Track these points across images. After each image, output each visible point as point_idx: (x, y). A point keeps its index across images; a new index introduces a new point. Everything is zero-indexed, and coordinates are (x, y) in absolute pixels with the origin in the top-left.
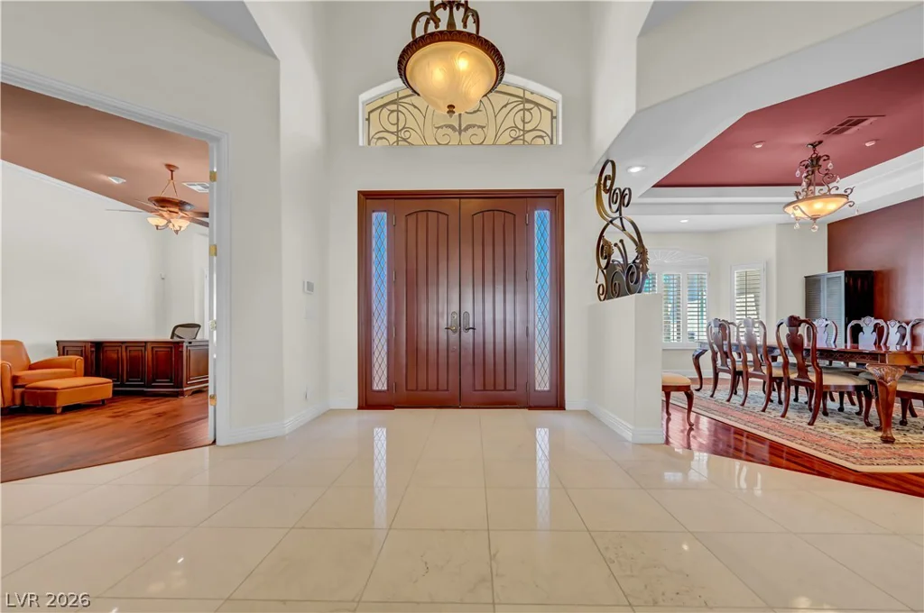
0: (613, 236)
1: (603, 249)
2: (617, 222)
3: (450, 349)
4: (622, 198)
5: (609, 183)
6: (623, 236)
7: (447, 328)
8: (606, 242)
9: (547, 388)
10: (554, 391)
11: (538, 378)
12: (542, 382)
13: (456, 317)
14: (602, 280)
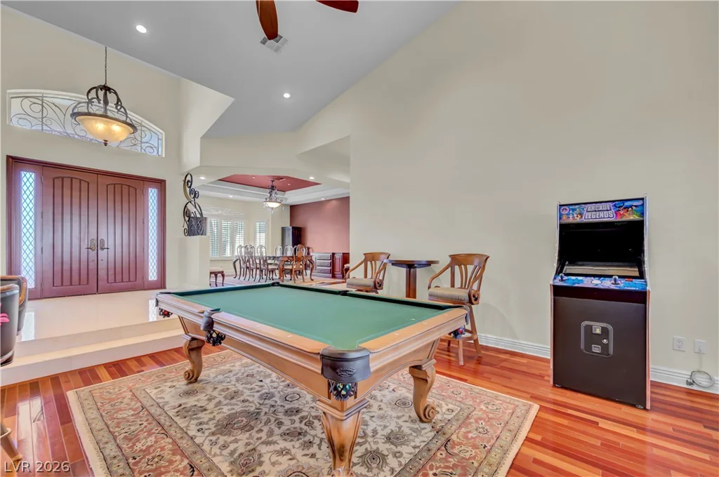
0: (190, 207)
1: (186, 213)
2: (193, 203)
3: (90, 260)
4: (196, 195)
5: (190, 184)
6: (195, 210)
7: (88, 248)
8: (188, 209)
9: (156, 279)
10: (160, 280)
11: (151, 274)
12: (153, 275)
13: (95, 242)
14: (186, 227)
